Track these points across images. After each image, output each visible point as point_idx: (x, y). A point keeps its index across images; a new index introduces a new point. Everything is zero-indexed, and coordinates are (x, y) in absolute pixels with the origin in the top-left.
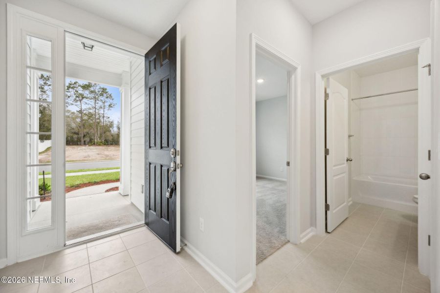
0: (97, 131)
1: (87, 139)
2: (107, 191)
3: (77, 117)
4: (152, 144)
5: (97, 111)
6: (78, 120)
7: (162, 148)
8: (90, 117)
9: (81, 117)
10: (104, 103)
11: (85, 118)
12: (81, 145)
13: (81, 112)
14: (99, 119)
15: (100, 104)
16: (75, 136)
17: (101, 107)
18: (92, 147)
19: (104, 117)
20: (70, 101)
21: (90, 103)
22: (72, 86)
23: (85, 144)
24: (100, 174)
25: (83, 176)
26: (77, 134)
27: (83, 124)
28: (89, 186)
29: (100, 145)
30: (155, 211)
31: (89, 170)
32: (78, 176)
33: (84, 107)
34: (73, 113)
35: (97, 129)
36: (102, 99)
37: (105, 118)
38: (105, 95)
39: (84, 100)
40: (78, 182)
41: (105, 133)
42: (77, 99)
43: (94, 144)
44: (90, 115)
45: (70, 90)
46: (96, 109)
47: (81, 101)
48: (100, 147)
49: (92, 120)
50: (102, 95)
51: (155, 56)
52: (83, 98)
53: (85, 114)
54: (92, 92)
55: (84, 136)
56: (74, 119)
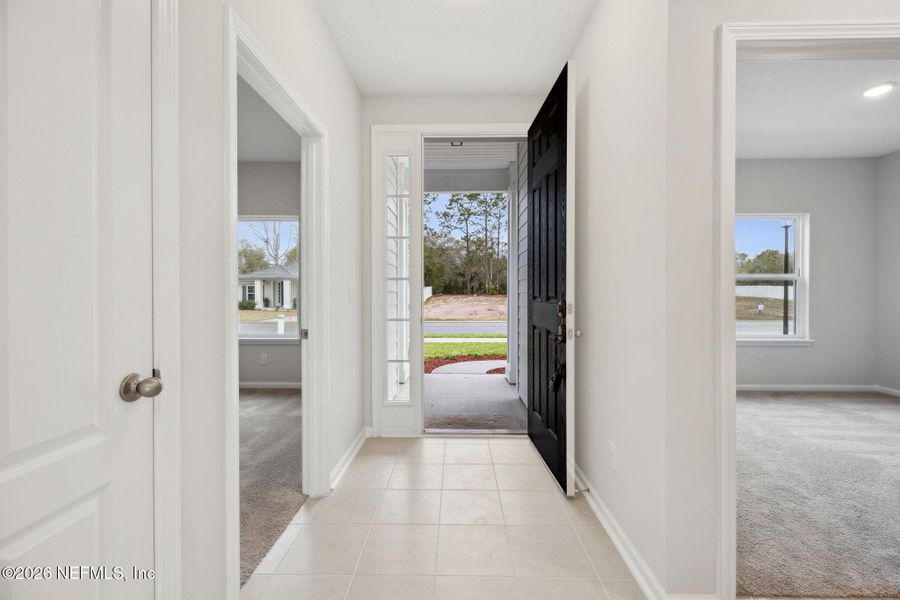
0: (489, 269)
1: (476, 284)
2: (490, 372)
3: (462, 248)
4: (537, 294)
5: (489, 234)
6: (464, 253)
7: (548, 299)
8: (479, 246)
9: (468, 248)
10: (499, 218)
11: (473, 248)
12: (466, 294)
13: (467, 239)
14: (491, 248)
15: (493, 221)
16: (460, 279)
17: (494, 227)
18: (482, 298)
19: (498, 244)
20: (453, 222)
21: (479, 222)
22: (455, 198)
23: (472, 293)
24: (486, 343)
25: (463, 345)
26: (463, 275)
27: (470, 260)
28: (468, 360)
29: (492, 294)
30: (540, 413)
31: (473, 336)
32: (457, 344)
33: (472, 229)
34: (457, 242)
35: (489, 265)
36: (496, 211)
37: (500, 246)
38: (500, 204)
39: (472, 218)
40: (454, 353)
41: (500, 272)
42: (462, 218)
43: (485, 292)
44: (480, 243)
45: (454, 204)
46: (486, 230)
47: (466, 220)
48: (493, 298)
49: (482, 251)
50: (496, 204)
51: (539, 132)
52: (469, 215)
53: (473, 242)
54: (482, 202)
55: (472, 279)
56: (458, 251)
